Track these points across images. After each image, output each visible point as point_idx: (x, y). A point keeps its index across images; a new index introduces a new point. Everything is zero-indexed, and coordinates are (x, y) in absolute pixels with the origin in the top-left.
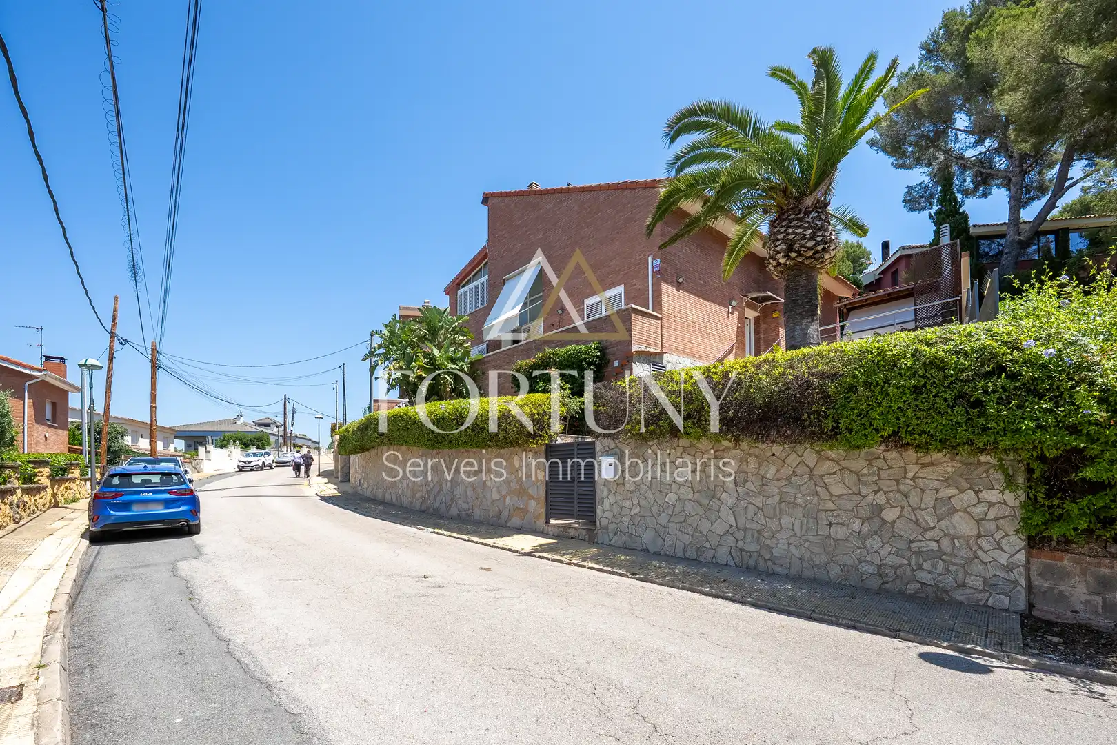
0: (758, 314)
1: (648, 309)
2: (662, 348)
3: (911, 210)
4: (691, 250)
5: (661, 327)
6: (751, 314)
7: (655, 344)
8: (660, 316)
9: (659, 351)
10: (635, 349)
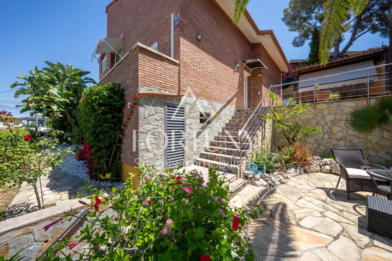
0: (250, 75)
1: (170, 56)
2: (179, 91)
3: (295, 46)
4: (209, 20)
5: (179, 73)
6: (246, 74)
7: (172, 88)
8: (178, 62)
9: (176, 94)
10: (142, 90)
